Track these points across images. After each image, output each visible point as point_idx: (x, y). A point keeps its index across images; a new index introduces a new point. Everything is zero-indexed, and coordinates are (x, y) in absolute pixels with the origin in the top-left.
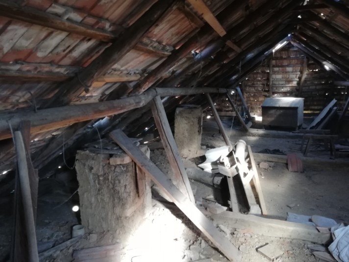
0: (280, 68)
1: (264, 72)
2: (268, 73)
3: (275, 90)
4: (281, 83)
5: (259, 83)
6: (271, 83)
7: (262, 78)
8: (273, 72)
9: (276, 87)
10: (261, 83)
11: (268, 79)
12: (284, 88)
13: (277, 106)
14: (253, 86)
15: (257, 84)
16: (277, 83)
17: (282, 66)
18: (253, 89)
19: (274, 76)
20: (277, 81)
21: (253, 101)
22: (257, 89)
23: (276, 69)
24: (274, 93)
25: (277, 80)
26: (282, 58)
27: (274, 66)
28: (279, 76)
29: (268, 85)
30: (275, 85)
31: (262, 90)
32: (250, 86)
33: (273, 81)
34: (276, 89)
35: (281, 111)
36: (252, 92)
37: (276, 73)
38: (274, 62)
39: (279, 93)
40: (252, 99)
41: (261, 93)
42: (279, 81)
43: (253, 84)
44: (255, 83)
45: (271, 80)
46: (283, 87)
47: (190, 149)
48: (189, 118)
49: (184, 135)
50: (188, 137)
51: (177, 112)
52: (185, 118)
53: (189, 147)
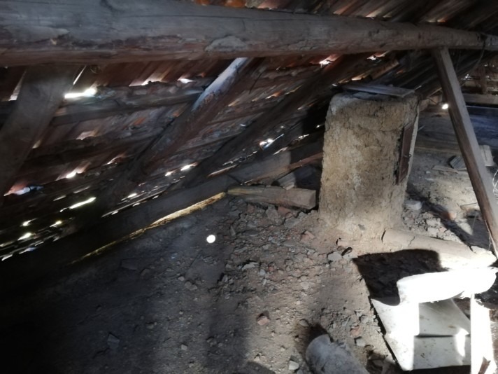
47: (362, 223)
48: (367, 130)
49: (349, 181)
50: (359, 187)
51: (334, 109)
52: (356, 129)
53: (360, 218)
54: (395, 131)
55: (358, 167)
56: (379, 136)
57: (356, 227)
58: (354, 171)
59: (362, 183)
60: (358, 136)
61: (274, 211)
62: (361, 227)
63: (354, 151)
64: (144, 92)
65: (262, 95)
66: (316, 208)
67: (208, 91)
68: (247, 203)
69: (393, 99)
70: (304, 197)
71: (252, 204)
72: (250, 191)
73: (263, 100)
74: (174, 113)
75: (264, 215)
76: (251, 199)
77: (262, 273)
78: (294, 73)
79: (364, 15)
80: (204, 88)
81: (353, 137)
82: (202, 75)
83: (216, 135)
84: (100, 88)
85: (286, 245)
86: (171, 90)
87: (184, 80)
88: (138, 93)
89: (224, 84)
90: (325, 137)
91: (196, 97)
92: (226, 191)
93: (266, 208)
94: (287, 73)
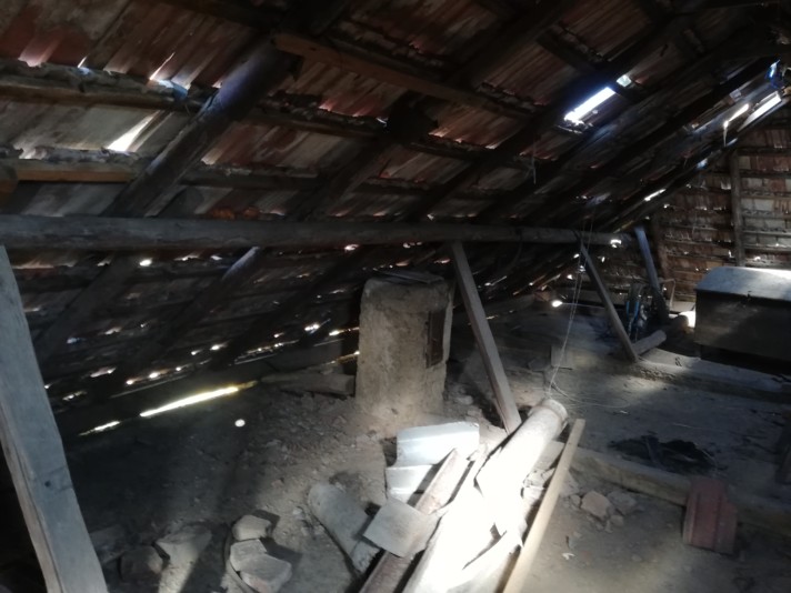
0: (767, 181)
1: (715, 190)
2: (729, 192)
3: (752, 242)
4: (770, 223)
5: (702, 220)
6: (738, 223)
7: (711, 208)
8: (742, 189)
9: (757, 235)
10: (709, 220)
11: (729, 212)
12: (782, 240)
13: (744, 292)
14: (684, 227)
15: (698, 222)
16: (759, 224)
17: (771, 174)
18: (686, 238)
19: (748, 203)
20: (757, 218)
21: (689, 270)
22: (700, 237)
23: (754, 182)
24: (750, 253)
25: (759, 215)
26: (768, 150)
27: (745, 174)
28: (766, 205)
29: (730, 229)
30: (753, 228)
31: (715, 241)
32: (676, 228)
33: (744, 218)
34: (758, 241)
35: (755, 310)
36: (686, 246)
37: (755, 194)
38: (745, 161)
39: (767, 253)
40: (686, 264)
41: (711, 249)
42: (764, 218)
43: (686, 223)
44: (691, 219)
45: (738, 212)
46: (777, 237)
47: (395, 408)
48: (397, 313)
49: (381, 363)
50: (391, 369)
51: (367, 291)
52: (387, 311)
53: (393, 401)
54: (421, 314)
55: (389, 349)
56: (406, 318)
57: (389, 412)
58: (387, 352)
59: (393, 364)
60: (388, 317)
61: (310, 399)
62: (394, 411)
63: (386, 332)
64: (184, 265)
65: (292, 274)
66: (353, 395)
67: (234, 267)
68: (282, 391)
69: (421, 284)
70: (340, 382)
71: (286, 392)
72: (286, 378)
73: (294, 278)
74: (205, 284)
75: (299, 403)
76: (286, 387)
77: (284, 449)
78: (318, 256)
79: (371, 214)
80: (232, 263)
81: (385, 318)
82: (230, 254)
83: (247, 311)
84: (154, 261)
85: (316, 428)
86: (205, 264)
87: (216, 258)
88: (180, 265)
89: (247, 261)
90: (361, 318)
91: (224, 271)
92: (258, 378)
93: (300, 396)
94: (310, 256)
